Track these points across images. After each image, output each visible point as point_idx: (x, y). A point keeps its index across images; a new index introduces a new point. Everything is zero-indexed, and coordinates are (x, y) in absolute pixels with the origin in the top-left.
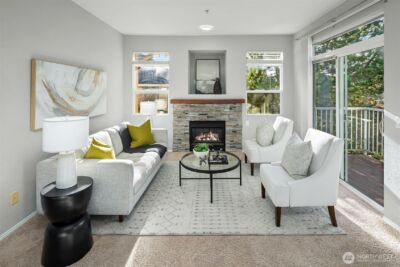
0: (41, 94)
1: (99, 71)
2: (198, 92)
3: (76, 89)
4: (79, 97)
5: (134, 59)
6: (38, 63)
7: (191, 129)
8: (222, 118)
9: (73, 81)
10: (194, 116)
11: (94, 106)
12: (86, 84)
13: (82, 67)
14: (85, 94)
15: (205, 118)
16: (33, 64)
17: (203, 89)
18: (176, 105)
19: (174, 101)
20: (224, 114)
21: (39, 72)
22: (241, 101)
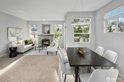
0: (9, 34)
1: (21, 29)
2: (45, 33)
3: (16, 33)
4: (16, 34)
5: (30, 26)
6: (9, 28)
7: (42, 41)
8: (49, 39)
9: (15, 31)
10: (43, 38)
11: (20, 36)
12: (18, 31)
13: (17, 29)
14: (17, 34)
15: (45, 39)
16: (8, 28)
17: (46, 32)
18: (39, 36)
19: (38, 35)
20: (49, 38)
21: (9, 30)
22: (53, 35)
